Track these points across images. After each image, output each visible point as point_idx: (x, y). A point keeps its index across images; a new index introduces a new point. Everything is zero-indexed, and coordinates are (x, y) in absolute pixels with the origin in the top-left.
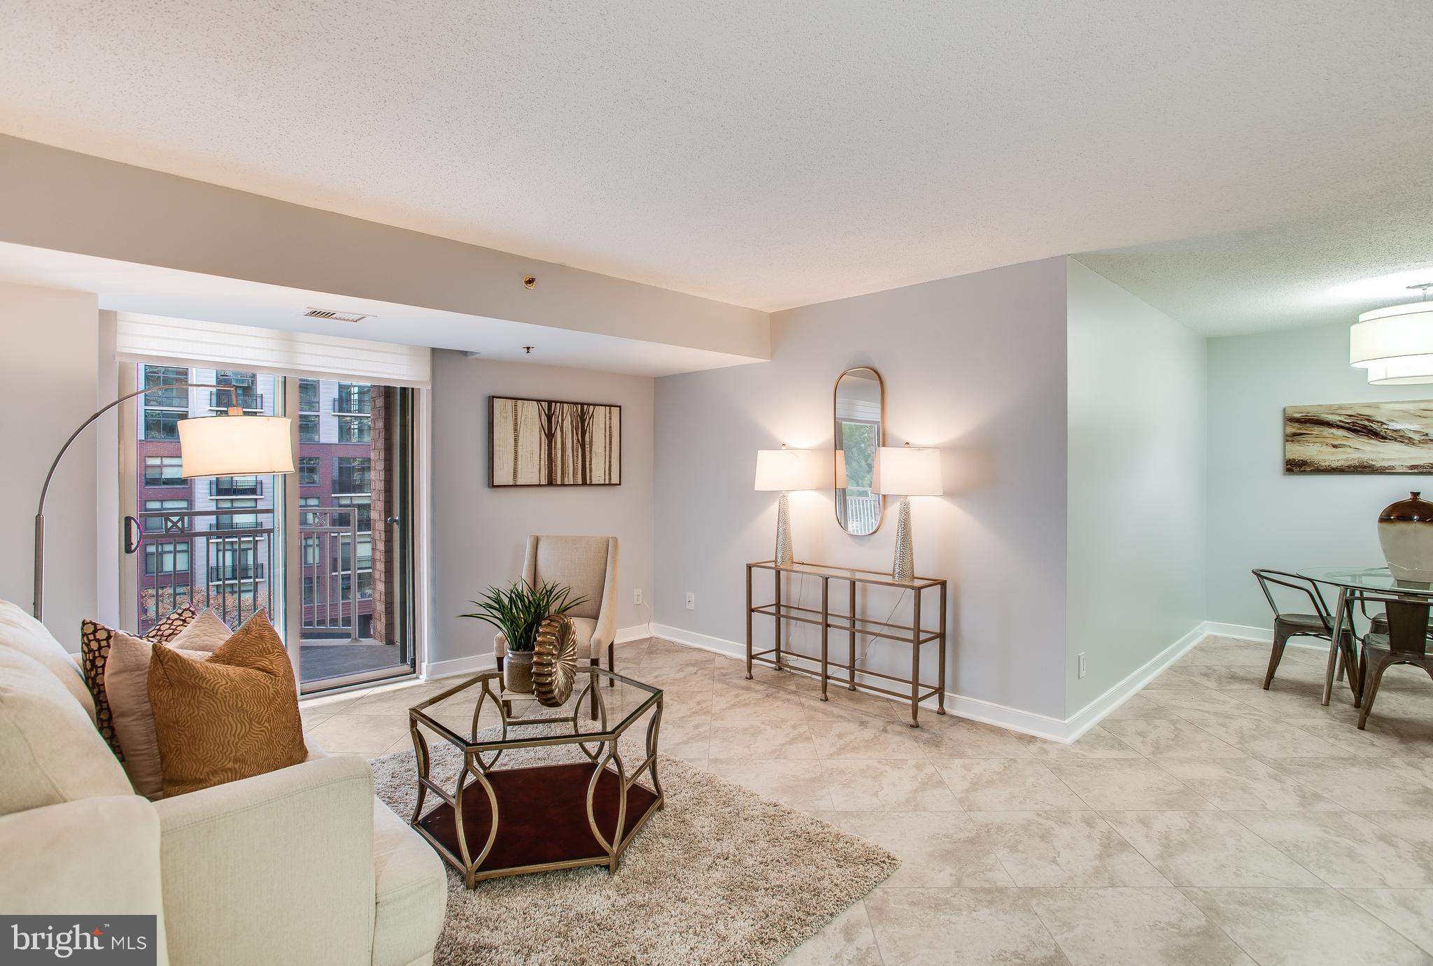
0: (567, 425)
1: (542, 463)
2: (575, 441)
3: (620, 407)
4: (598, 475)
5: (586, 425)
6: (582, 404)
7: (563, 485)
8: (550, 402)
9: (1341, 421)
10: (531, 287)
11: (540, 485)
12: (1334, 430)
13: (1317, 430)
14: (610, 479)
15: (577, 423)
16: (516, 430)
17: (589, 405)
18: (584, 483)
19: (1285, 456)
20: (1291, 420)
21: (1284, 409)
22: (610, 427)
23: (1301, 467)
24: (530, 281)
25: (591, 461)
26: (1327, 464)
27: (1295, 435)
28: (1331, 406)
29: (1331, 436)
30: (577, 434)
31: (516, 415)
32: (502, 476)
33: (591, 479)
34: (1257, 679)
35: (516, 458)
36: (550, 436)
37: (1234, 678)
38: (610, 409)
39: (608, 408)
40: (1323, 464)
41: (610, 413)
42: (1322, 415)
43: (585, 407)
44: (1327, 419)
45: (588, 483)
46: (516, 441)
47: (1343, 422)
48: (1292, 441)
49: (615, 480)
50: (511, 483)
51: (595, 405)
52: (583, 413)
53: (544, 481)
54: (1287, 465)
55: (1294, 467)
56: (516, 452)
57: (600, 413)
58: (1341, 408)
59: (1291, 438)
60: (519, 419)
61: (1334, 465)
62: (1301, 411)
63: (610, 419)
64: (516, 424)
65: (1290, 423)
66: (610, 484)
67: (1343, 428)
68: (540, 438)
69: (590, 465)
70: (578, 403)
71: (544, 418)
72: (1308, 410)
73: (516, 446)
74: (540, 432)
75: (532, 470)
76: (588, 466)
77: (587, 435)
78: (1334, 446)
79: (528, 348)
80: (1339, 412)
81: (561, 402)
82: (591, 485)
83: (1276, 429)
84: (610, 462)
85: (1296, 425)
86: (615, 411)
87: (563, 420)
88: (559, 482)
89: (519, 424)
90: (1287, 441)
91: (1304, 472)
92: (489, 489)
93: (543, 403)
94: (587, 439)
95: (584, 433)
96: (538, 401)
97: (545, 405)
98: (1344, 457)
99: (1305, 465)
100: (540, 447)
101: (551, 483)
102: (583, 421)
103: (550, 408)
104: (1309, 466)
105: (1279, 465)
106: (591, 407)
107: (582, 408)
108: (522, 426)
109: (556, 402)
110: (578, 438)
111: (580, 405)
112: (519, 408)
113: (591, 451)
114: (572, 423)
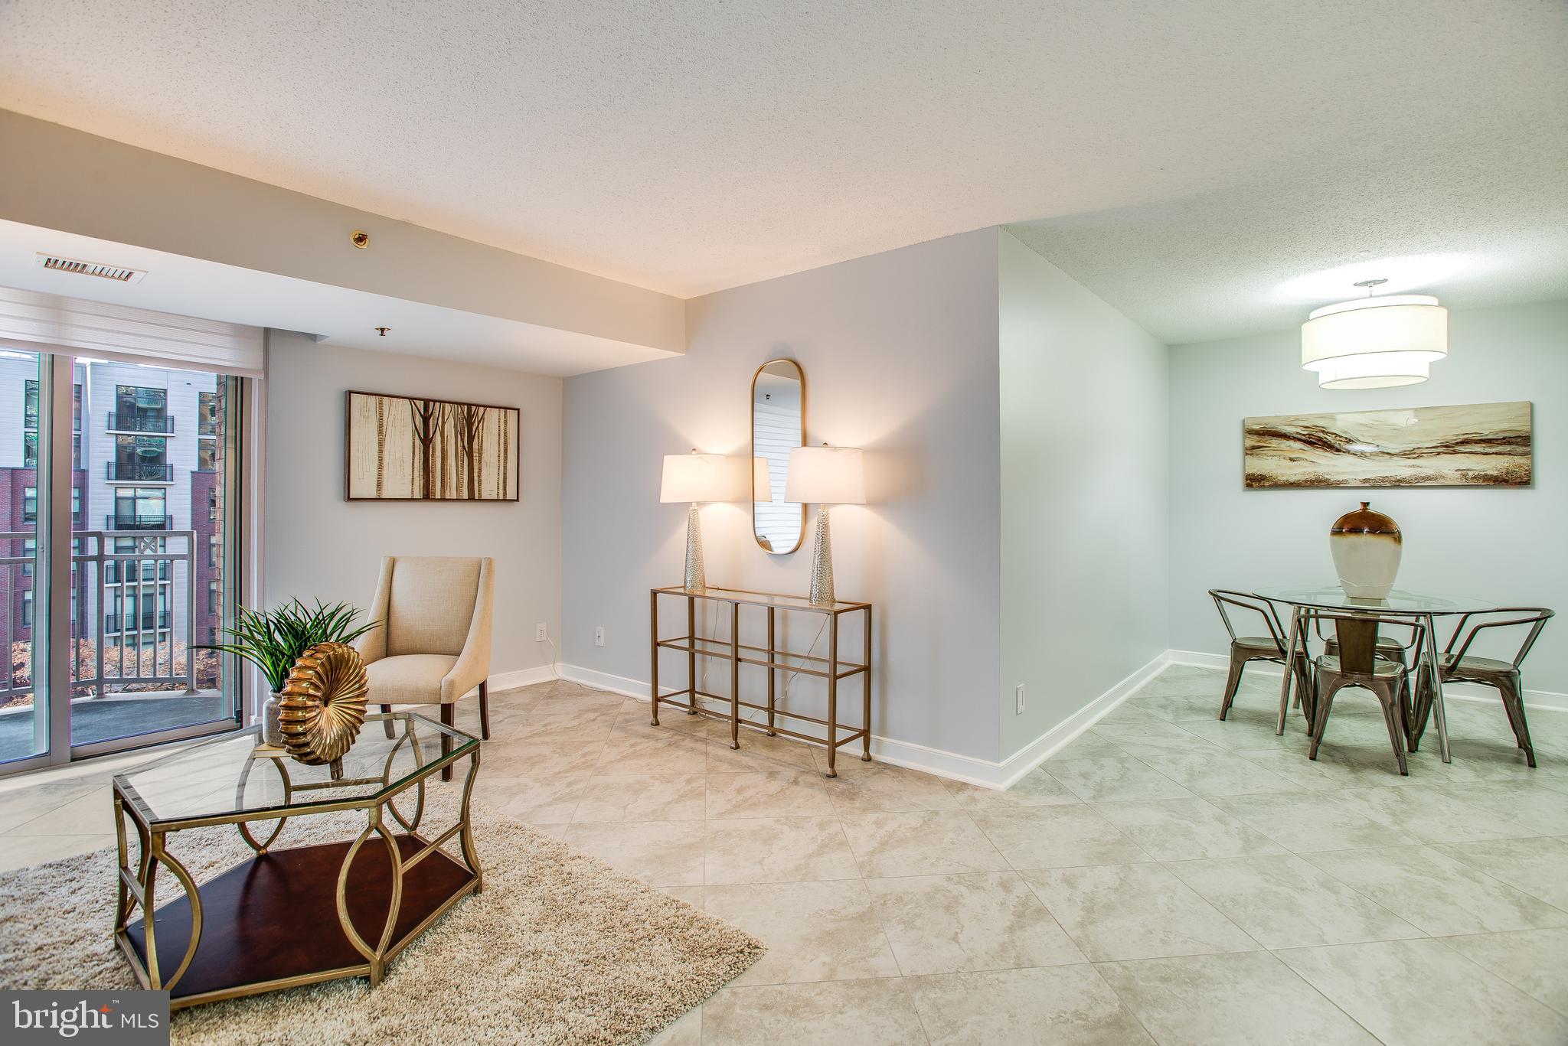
0: (450, 428)
1: (416, 473)
2: (460, 448)
3: (518, 410)
4: (489, 486)
5: (474, 430)
6: (469, 405)
7: (443, 499)
8: (427, 402)
9: (1297, 433)
10: (361, 245)
11: (412, 500)
12: (1291, 443)
13: (1275, 443)
14: (505, 494)
15: (463, 428)
16: (380, 433)
17: (478, 406)
18: (471, 498)
19: (1245, 470)
20: (1250, 432)
21: (1244, 421)
22: (505, 433)
23: (1260, 481)
24: (361, 239)
25: (480, 474)
26: (1285, 478)
27: (1254, 448)
28: (1288, 417)
29: (1288, 448)
30: (462, 440)
31: (381, 415)
32: (363, 486)
33: (480, 493)
34: (1214, 709)
35: (380, 467)
36: (427, 441)
37: (1192, 709)
38: (506, 412)
39: (502, 411)
40: (1282, 479)
41: (505, 416)
42: (1279, 427)
43: (474, 408)
44: (1285, 431)
45: (476, 497)
46: (381, 445)
47: (1300, 434)
48: (1251, 455)
49: (511, 494)
50: (374, 495)
51: (486, 406)
52: (470, 417)
53: (417, 495)
54: (1247, 480)
55: (1254, 482)
56: (381, 459)
57: (493, 416)
58: (1297, 419)
59: (1251, 451)
60: (385, 419)
61: (1292, 479)
62: (1259, 422)
63: (506, 423)
64: (381, 426)
65: (1249, 436)
66: (505, 500)
67: (1299, 440)
68: (414, 443)
69: (479, 476)
70: (464, 404)
71: (419, 420)
72: (1266, 421)
73: (381, 451)
74: (413, 436)
75: (402, 479)
76: (476, 478)
77: (476, 441)
78: (1292, 460)
79: (382, 330)
80: (1295, 423)
81: (441, 402)
82: (480, 500)
83: (1236, 442)
84: (505, 474)
85: (1255, 437)
86: (512, 415)
87: (444, 423)
88: (438, 496)
89: (385, 427)
90: (1247, 454)
91: (1263, 487)
92: (344, 502)
93: (417, 402)
94: (476, 447)
95: (471, 438)
96: (411, 399)
97: (421, 404)
98: (1301, 470)
99: (1264, 479)
100: (414, 451)
101: (427, 496)
102: (470, 425)
103: (426, 411)
104: (1268, 481)
105: (1239, 481)
106: (481, 410)
107: (469, 410)
108: (389, 428)
109: (435, 401)
110: (464, 446)
111: (466, 406)
112: (386, 408)
113: (480, 461)
114: (455, 426)
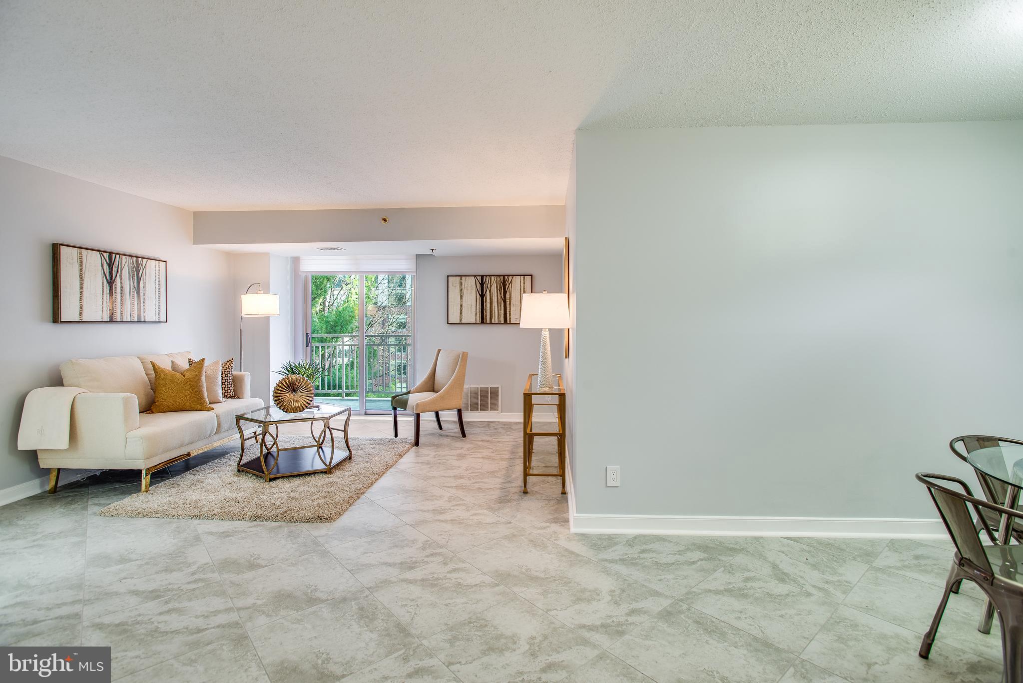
0: (494, 289)
1: (478, 311)
2: (499, 298)
3: (532, 276)
4: (515, 316)
5: (507, 288)
6: (504, 276)
7: (491, 323)
8: (482, 277)
11: (476, 323)
15: (501, 287)
16: (461, 293)
17: (508, 276)
18: (506, 322)
22: (524, 288)
24: (385, 220)
25: (510, 309)
30: (501, 294)
31: (461, 285)
32: (454, 317)
33: (510, 319)
35: (462, 309)
36: (482, 296)
39: (522, 277)
41: (524, 278)
43: (506, 277)
45: (508, 322)
46: (461, 299)
50: (459, 321)
51: (513, 276)
52: (504, 282)
53: (479, 321)
56: (461, 305)
57: (517, 281)
60: (463, 287)
63: (524, 283)
64: (461, 290)
68: (476, 297)
69: (510, 311)
70: (501, 276)
71: (479, 286)
73: (461, 301)
74: (476, 293)
75: (471, 314)
76: (508, 312)
77: (508, 294)
79: (433, 250)
81: (489, 276)
82: (510, 323)
86: (528, 279)
87: (491, 286)
88: (488, 321)
89: (463, 291)
92: (447, 325)
93: (478, 277)
94: (507, 296)
95: (505, 293)
96: (475, 276)
97: (479, 278)
100: (476, 302)
101: (483, 321)
102: (504, 286)
103: (482, 282)
106: (510, 278)
107: (504, 278)
108: (465, 291)
109: (486, 276)
110: (501, 297)
111: (502, 277)
112: (463, 281)
113: (510, 304)
114: (497, 287)
